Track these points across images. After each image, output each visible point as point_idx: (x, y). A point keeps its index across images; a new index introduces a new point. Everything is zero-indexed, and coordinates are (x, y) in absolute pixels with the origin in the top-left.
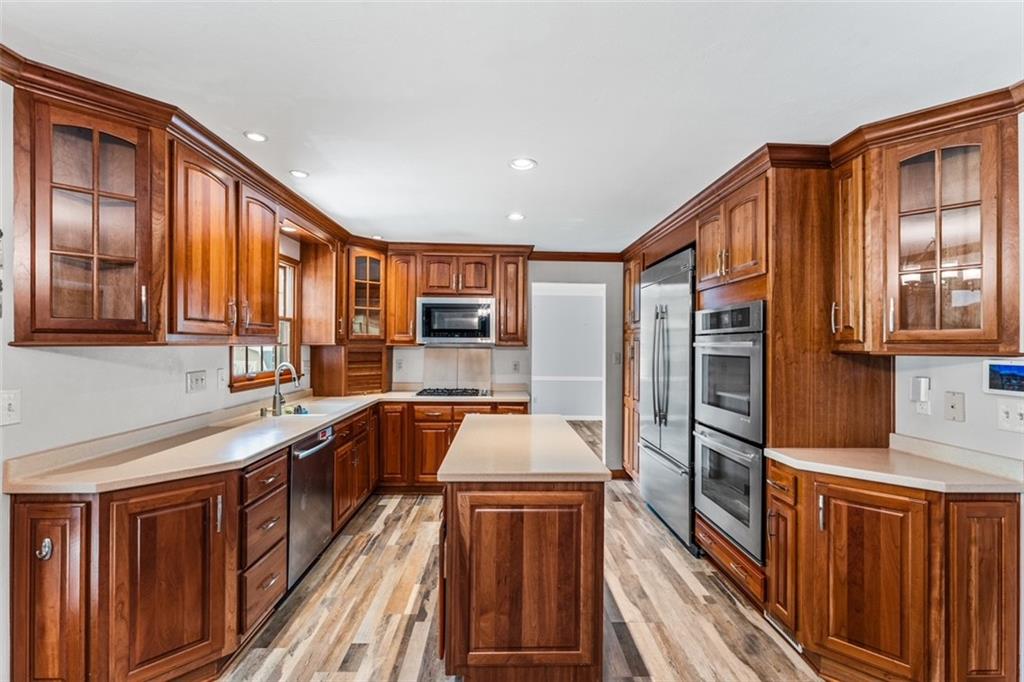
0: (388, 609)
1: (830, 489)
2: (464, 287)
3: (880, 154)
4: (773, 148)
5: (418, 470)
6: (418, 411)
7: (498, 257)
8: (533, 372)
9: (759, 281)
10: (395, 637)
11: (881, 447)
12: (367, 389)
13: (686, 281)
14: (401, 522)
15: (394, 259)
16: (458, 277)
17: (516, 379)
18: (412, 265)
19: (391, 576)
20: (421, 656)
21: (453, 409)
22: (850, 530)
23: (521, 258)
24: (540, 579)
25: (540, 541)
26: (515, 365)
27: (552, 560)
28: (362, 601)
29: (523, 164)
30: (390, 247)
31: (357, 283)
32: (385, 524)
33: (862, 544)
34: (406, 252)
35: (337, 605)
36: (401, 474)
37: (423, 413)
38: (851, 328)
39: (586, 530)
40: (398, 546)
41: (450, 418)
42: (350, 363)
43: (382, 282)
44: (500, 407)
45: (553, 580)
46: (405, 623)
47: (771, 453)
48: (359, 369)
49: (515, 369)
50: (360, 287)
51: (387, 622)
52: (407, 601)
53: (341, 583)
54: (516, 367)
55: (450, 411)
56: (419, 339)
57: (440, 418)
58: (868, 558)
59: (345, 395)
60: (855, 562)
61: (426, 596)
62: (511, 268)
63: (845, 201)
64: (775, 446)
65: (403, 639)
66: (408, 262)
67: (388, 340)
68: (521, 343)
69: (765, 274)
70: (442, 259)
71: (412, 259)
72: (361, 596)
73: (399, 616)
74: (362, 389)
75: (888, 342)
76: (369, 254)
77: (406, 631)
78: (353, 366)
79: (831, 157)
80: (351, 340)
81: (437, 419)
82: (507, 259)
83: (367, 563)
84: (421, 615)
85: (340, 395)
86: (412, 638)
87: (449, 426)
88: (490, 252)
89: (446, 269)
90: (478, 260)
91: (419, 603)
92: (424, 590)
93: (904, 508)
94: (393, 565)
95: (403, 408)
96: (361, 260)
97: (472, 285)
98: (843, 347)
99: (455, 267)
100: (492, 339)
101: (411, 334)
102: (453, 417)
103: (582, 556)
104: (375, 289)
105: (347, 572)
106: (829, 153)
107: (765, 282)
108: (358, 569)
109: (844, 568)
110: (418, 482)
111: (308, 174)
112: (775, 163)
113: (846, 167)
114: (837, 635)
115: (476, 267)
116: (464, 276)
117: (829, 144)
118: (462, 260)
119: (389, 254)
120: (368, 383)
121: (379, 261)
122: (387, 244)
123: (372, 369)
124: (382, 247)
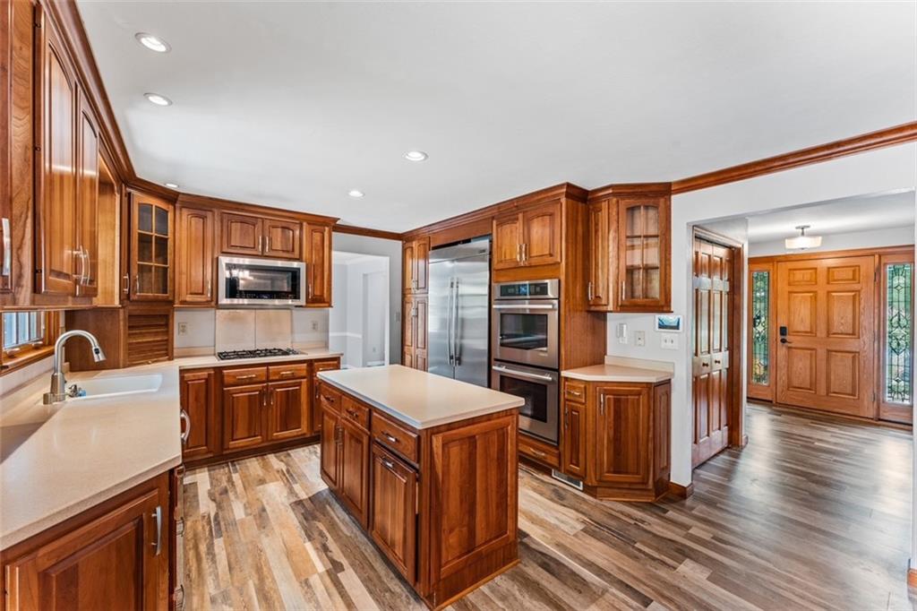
0: (298, 576)
1: (605, 390)
2: (271, 249)
3: (618, 202)
4: (569, 185)
5: (227, 437)
6: (228, 376)
7: (305, 224)
8: (330, 330)
9: (553, 267)
10: (329, 594)
11: (600, 364)
12: (150, 357)
13: (483, 260)
14: (231, 494)
15: (185, 212)
16: (263, 239)
17: (315, 336)
18: (209, 222)
19: (272, 547)
20: (370, 598)
21: (268, 369)
22: (615, 410)
23: (327, 229)
24: (487, 489)
25: (487, 459)
26: (314, 325)
27: (493, 473)
28: (261, 579)
29: (415, 156)
30: (180, 198)
31: (139, 234)
32: (214, 500)
33: (620, 417)
34: (201, 205)
35: (235, 596)
36: (206, 445)
37: (234, 377)
38: (599, 297)
39: (511, 444)
40: (251, 517)
41: (264, 379)
42: (130, 328)
43: (170, 235)
44: (316, 364)
45: (494, 488)
46: (328, 580)
47: (564, 373)
48: (143, 335)
49: (314, 328)
50: (144, 240)
51: (309, 586)
52: (310, 560)
53: (217, 576)
54: (315, 326)
55: (265, 373)
56: (224, 301)
57: (255, 380)
58: (623, 424)
59: (124, 367)
60: (617, 429)
61: (325, 549)
62: (317, 236)
63: (596, 224)
64: (566, 369)
65: (340, 593)
66: (204, 218)
67: (177, 301)
68: (327, 305)
69: (559, 263)
70: (247, 219)
71: (209, 215)
72: (255, 577)
73: (316, 576)
74: (144, 358)
75: (621, 306)
76: (155, 202)
77: (335, 584)
78: (134, 332)
79: (590, 197)
80: (134, 301)
81: (251, 381)
82: (313, 227)
83: (230, 543)
84: (336, 567)
85: (118, 368)
86: (346, 588)
87: (263, 387)
88: (297, 219)
89: (251, 231)
90: (284, 225)
91: (326, 558)
92: (319, 546)
93: (639, 394)
94: (263, 536)
95: (209, 375)
96: (145, 209)
97: (279, 248)
98: (593, 308)
99: (260, 229)
100: (302, 301)
101: (209, 295)
102: (268, 377)
103: (509, 464)
104: (162, 243)
105: (214, 560)
106: (588, 195)
107: (559, 268)
108: (224, 553)
109: (612, 433)
110: (228, 449)
111: (171, 103)
112: (568, 195)
113: (598, 205)
114: (608, 472)
115: (282, 232)
116: (270, 239)
117: (590, 189)
118: (268, 223)
119: (177, 205)
120: (151, 351)
121: (167, 212)
122: (177, 194)
123: (156, 334)
124: (171, 197)
